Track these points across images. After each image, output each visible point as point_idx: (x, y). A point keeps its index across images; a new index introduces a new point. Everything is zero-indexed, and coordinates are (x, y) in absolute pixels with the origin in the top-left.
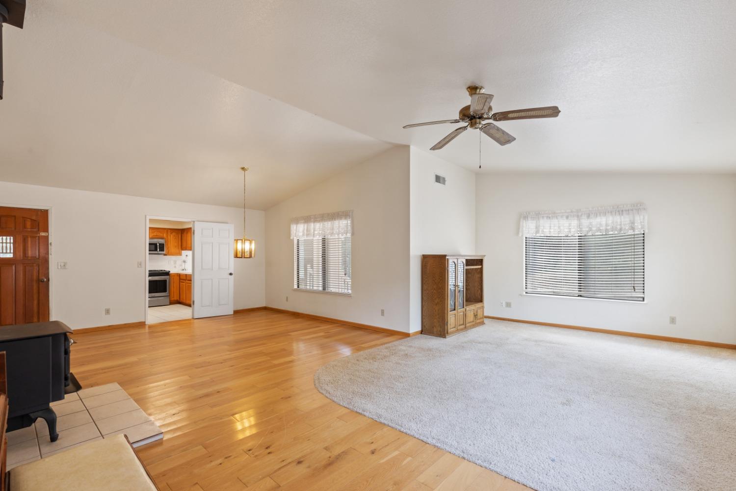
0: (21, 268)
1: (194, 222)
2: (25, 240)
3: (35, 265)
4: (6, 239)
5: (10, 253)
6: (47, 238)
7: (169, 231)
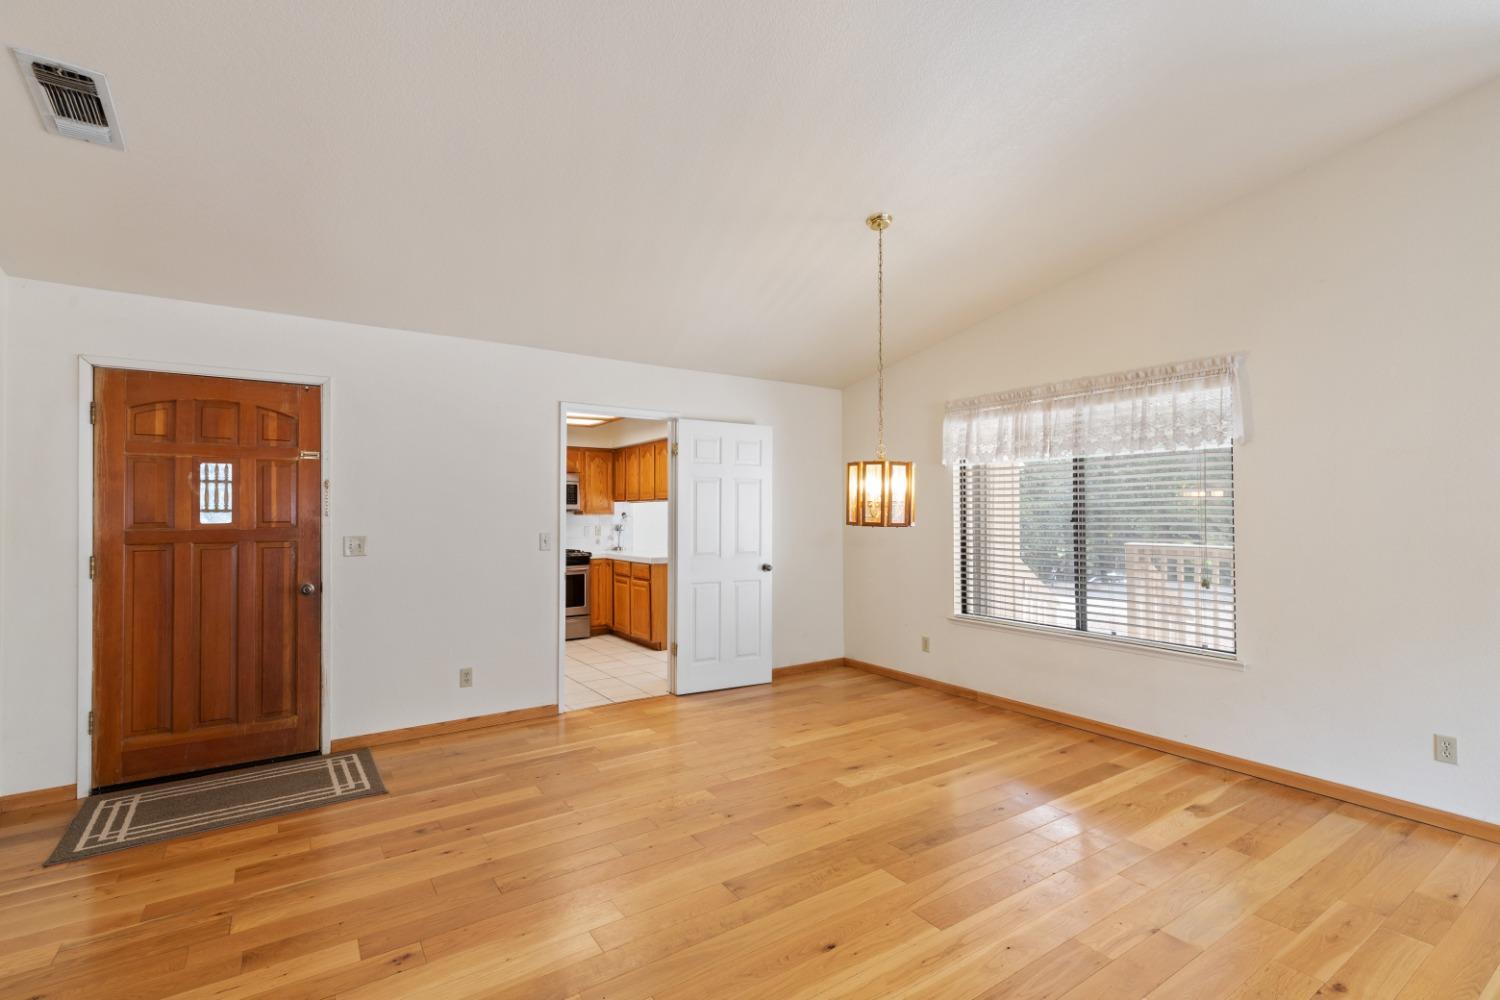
0: (252, 553)
1: (675, 420)
2: (263, 474)
3: (286, 544)
4: (217, 469)
5: (226, 510)
6: (316, 466)
7: (587, 453)
